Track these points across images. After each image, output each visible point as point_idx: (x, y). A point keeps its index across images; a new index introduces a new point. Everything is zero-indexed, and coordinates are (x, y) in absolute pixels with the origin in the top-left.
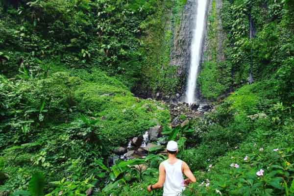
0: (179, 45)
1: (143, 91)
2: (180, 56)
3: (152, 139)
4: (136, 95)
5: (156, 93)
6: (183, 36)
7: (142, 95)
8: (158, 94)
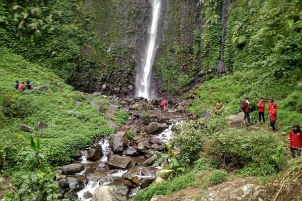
0: (132, 17)
1: (83, 83)
2: (133, 33)
3: (116, 150)
4: (77, 88)
5: (101, 85)
6: (137, 5)
7: (83, 88)
8: (104, 86)
